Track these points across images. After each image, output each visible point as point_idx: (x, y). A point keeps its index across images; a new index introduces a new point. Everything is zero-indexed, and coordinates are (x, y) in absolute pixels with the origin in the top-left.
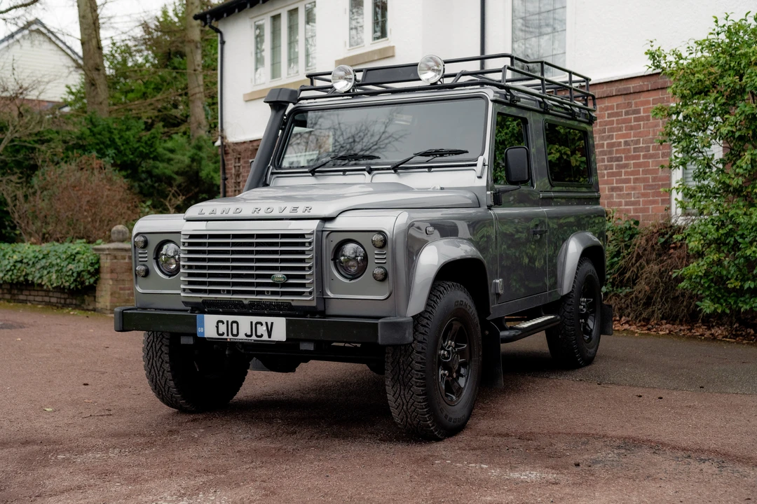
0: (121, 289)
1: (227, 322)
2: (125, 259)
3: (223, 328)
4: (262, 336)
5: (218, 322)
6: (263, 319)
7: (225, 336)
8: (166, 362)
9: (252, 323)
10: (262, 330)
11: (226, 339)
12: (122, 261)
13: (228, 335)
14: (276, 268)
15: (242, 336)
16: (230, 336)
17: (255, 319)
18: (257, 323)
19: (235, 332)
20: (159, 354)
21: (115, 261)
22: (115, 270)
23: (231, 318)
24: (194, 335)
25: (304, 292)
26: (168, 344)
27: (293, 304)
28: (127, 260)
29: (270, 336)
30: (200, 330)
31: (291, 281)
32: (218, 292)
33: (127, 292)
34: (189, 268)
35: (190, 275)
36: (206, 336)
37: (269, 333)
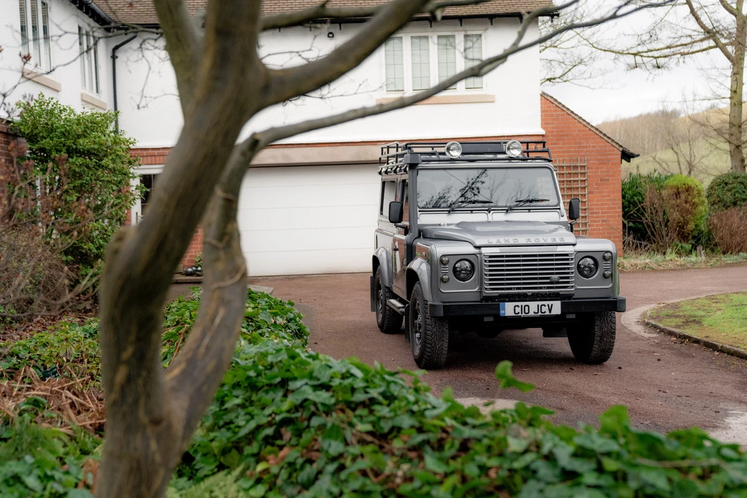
1: (522, 306)
3: (518, 310)
4: (545, 312)
5: (515, 307)
6: (546, 303)
7: (520, 314)
9: (538, 305)
10: (545, 309)
11: (521, 316)
13: (522, 314)
14: (553, 274)
15: (531, 314)
16: (524, 314)
17: (540, 303)
18: (542, 305)
19: (527, 311)
23: (524, 304)
24: (498, 315)
25: (568, 286)
27: (561, 293)
29: (550, 312)
30: (502, 312)
31: (561, 280)
32: (511, 289)
34: (490, 275)
35: (490, 280)
36: (506, 315)
37: (550, 311)
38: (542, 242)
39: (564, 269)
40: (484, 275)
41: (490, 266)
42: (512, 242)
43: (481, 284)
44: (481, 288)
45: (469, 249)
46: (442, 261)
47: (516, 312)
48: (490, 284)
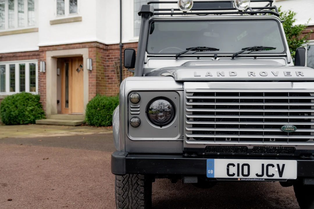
1: (238, 165)
3: (233, 170)
4: (273, 175)
5: (229, 165)
6: (275, 162)
7: (236, 176)
8: (141, 193)
9: (263, 165)
10: (273, 171)
11: (237, 179)
13: (238, 175)
14: (285, 120)
15: (253, 176)
16: (241, 176)
17: (266, 162)
18: (268, 165)
19: (246, 172)
20: (135, 187)
23: (242, 161)
24: (204, 176)
25: (308, 139)
26: (144, 178)
27: (297, 148)
29: (281, 175)
30: (209, 172)
32: (223, 139)
34: (195, 120)
35: (194, 126)
36: (215, 176)
37: (281, 173)
38: (270, 76)
39: (303, 114)
40: (185, 119)
41: (194, 107)
42: (227, 76)
43: (183, 131)
44: (182, 137)
45: (169, 84)
46: (129, 99)
47: (231, 173)
48: (194, 132)
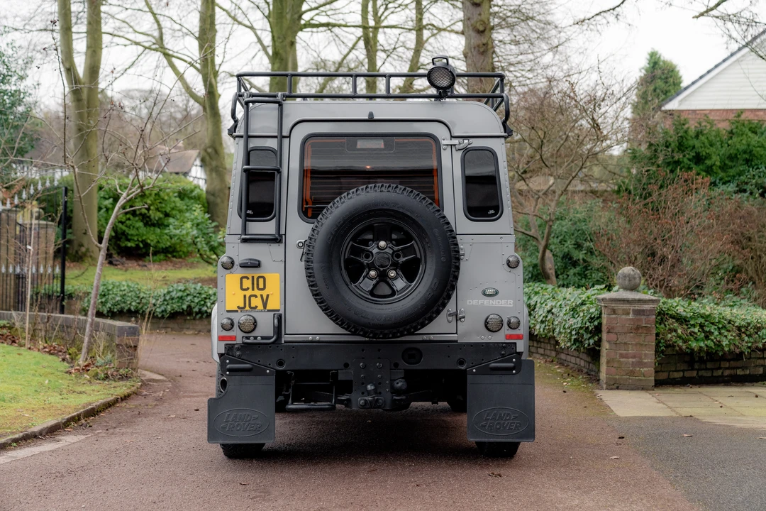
0: (622, 356)
2: (628, 314)
12: (623, 317)
21: (614, 316)
22: (613, 328)
28: (631, 316)
33: (631, 360)
